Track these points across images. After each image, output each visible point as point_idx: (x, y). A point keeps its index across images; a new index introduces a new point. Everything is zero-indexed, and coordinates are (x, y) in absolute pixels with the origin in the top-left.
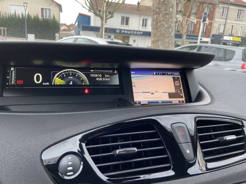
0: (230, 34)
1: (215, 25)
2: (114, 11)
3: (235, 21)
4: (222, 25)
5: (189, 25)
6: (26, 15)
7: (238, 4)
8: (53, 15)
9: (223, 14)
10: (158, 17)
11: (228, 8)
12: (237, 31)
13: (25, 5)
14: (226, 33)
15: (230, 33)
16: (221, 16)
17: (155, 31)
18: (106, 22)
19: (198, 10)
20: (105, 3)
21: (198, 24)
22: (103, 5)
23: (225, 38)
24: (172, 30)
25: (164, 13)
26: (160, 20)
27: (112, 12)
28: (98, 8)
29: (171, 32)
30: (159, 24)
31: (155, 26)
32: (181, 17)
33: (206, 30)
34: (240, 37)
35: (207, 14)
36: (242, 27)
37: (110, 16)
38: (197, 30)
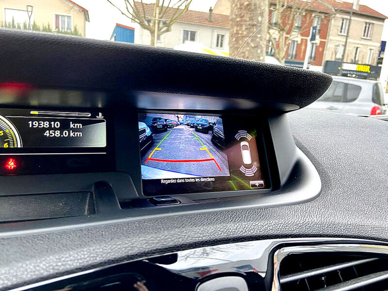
0: (352, 60)
1: (330, 46)
2: (171, 21)
3: (360, 41)
4: (340, 46)
5: (288, 45)
6: (31, 26)
7: (366, 14)
8: (75, 25)
9: (342, 29)
10: (240, 29)
11: (350, 20)
12: (363, 55)
13: (30, 9)
14: (347, 60)
15: (353, 58)
16: (339, 32)
17: (234, 52)
18: (158, 38)
19: (303, 23)
20: (157, 8)
21: (304, 45)
22: (154, 12)
23: (346, 67)
24: (262, 52)
25: (249, 24)
26: (242, 35)
27: (168, 22)
28: (146, 16)
29: (259, 54)
30: (240, 42)
31: (234, 44)
32: (277, 32)
33: (315, 53)
34: (368, 65)
35: (318, 28)
36: (371, 49)
37: (165, 28)
38: (302, 54)
